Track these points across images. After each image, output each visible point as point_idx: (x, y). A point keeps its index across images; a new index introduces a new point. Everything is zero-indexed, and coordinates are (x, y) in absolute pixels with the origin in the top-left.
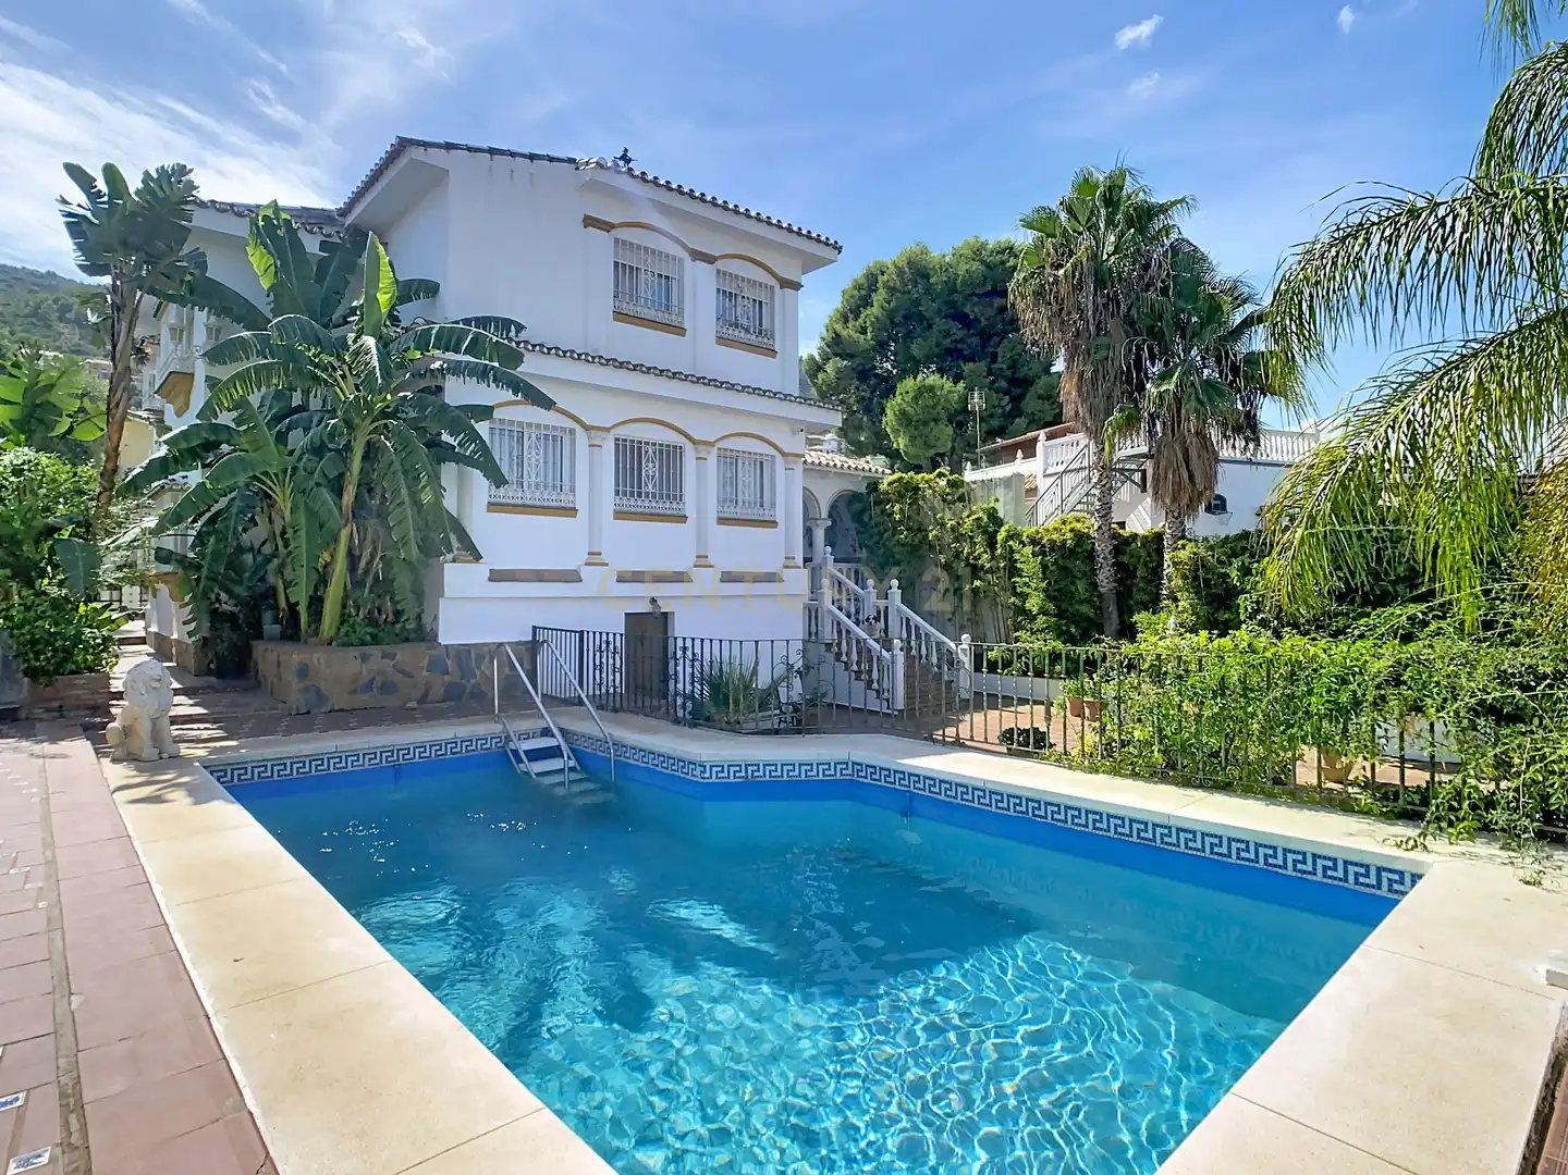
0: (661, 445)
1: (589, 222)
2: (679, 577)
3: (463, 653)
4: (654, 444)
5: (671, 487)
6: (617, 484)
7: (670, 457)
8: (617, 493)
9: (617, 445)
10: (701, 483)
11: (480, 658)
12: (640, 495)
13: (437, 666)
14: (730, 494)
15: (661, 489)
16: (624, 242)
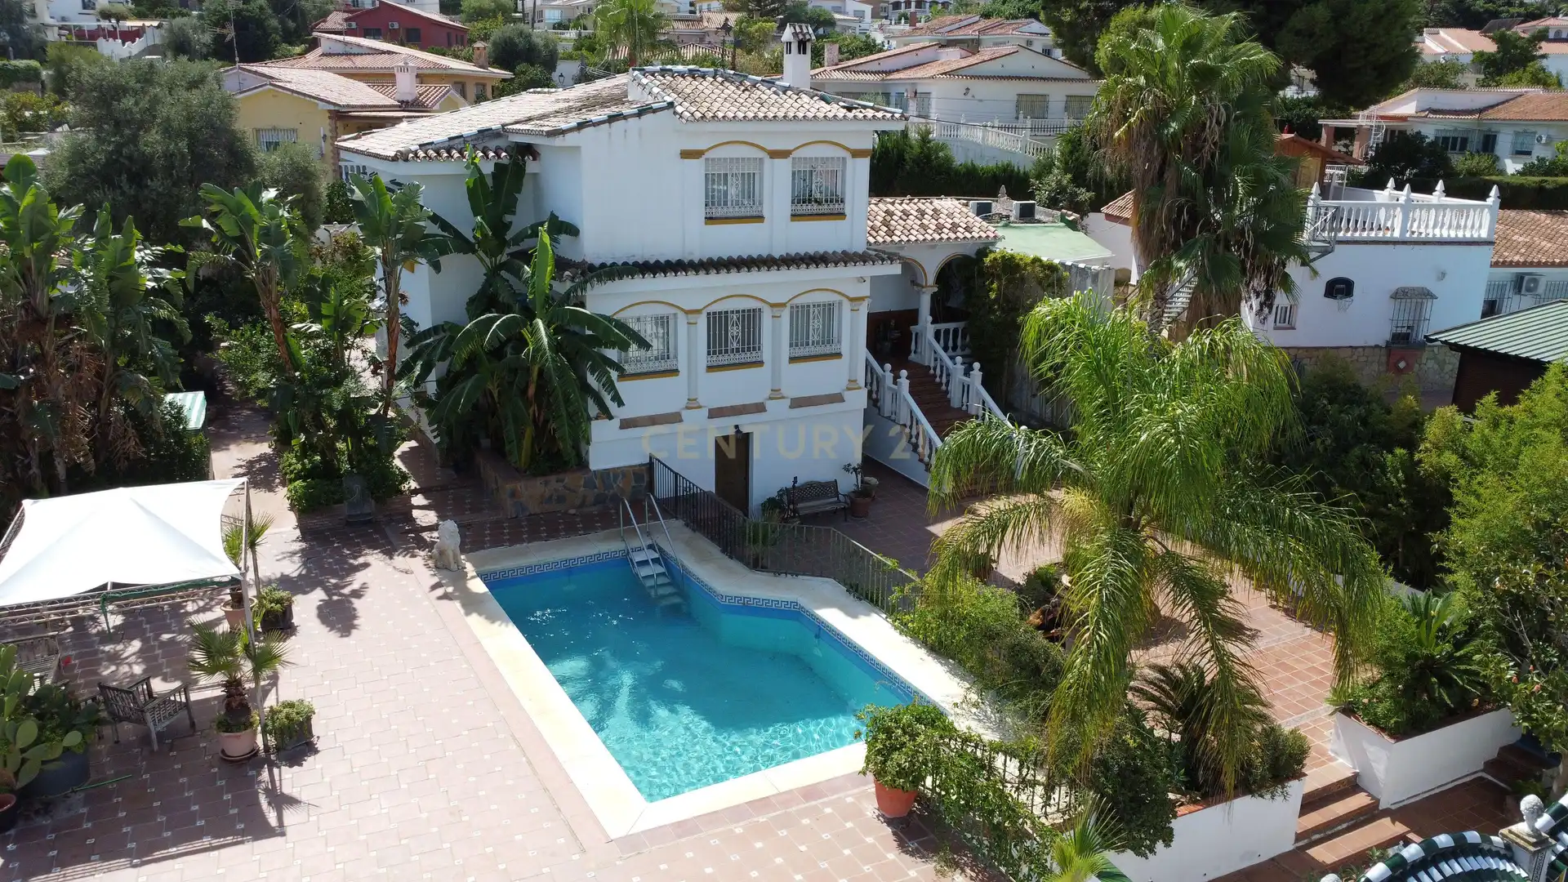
0: (744, 311)
1: (686, 154)
2: (759, 408)
3: (605, 474)
4: (738, 312)
5: (750, 341)
6: (709, 347)
7: (750, 319)
8: (709, 353)
9: (709, 319)
10: (775, 335)
11: (616, 477)
12: (726, 352)
13: (589, 484)
14: (798, 338)
15: (743, 344)
16: (713, 160)
